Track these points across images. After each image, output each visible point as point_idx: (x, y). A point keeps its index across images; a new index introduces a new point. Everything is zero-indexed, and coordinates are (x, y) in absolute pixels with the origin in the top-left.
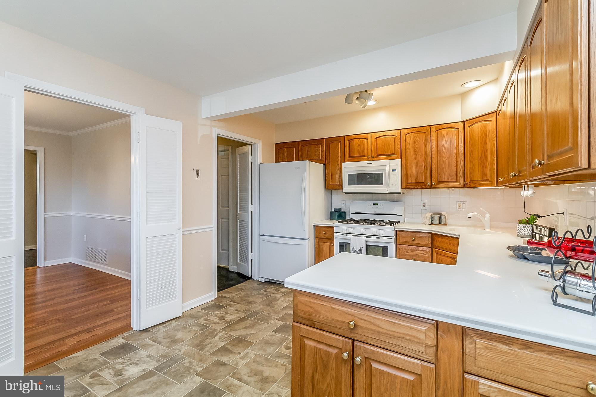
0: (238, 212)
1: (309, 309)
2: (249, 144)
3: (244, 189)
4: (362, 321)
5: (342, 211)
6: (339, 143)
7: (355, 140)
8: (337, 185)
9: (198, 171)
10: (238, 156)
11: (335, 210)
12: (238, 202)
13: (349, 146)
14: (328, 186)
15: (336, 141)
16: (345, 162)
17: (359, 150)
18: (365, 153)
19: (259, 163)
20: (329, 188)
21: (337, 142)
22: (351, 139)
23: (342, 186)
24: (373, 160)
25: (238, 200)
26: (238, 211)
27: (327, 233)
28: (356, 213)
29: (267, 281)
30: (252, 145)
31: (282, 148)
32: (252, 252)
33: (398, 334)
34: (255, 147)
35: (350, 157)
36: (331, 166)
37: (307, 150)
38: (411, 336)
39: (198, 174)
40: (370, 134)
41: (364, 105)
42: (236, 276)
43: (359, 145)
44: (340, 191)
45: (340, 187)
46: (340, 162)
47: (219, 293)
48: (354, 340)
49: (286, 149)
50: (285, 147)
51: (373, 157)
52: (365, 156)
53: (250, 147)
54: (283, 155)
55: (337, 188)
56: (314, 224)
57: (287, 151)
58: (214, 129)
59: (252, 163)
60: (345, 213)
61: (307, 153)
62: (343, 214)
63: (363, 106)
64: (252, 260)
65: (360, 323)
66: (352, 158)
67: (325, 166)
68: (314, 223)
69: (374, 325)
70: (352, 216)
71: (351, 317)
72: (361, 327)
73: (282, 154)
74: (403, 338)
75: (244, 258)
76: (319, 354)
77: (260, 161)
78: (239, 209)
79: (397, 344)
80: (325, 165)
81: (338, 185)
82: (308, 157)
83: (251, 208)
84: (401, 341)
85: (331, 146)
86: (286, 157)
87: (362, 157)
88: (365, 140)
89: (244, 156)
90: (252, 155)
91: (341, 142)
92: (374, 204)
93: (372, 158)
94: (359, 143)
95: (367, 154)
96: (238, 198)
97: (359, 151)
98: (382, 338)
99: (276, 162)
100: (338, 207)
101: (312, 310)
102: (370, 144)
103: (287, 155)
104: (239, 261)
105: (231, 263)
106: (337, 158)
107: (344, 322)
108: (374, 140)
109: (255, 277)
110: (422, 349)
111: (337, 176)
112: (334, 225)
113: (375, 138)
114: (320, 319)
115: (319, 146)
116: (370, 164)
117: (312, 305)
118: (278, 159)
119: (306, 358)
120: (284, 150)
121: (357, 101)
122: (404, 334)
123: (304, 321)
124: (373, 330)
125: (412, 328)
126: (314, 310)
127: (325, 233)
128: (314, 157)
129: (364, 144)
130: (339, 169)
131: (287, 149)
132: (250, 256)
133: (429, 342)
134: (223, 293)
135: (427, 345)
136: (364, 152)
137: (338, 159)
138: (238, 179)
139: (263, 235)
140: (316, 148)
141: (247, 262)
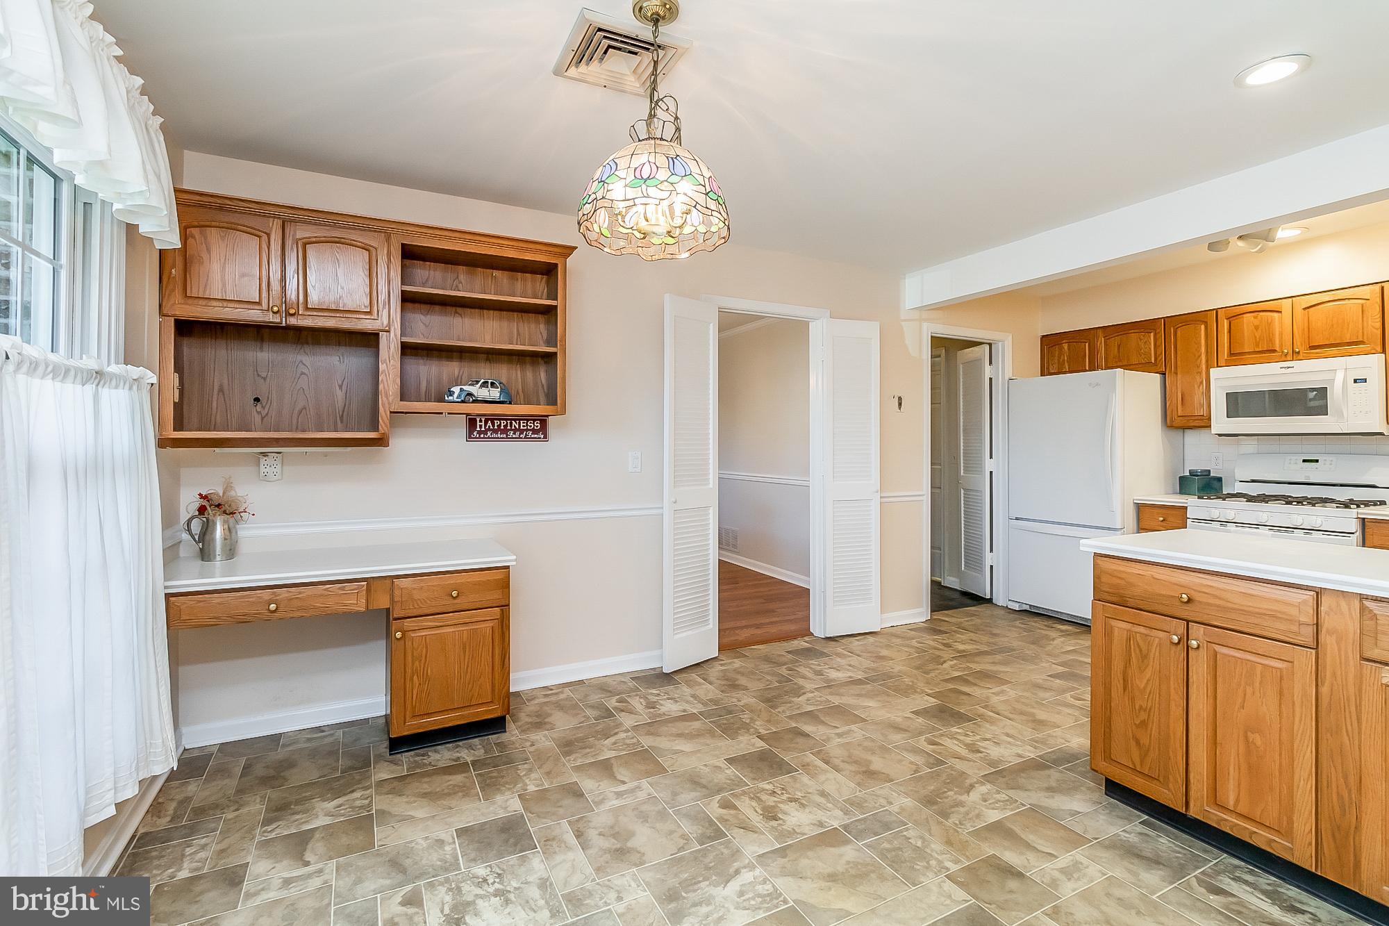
0: (962, 474)
1: (1118, 581)
2: (983, 343)
3: (973, 428)
4: (1200, 594)
5: (1211, 475)
6: (1203, 327)
7: (1245, 315)
8: (1196, 418)
9: (900, 399)
10: (961, 366)
11: (1192, 473)
12: (962, 454)
13: (1230, 331)
14: (1172, 421)
15: (1192, 321)
16: (1217, 367)
17: (1258, 337)
18: (1273, 344)
19: (1007, 378)
20: (1174, 424)
21: (1198, 323)
22: (1234, 315)
23: (1210, 419)
24: (1298, 358)
25: (962, 451)
26: (962, 471)
27: (1169, 519)
28: (1253, 481)
29: (1025, 610)
30: (990, 345)
31: (1058, 345)
32: (991, 550)
33: (1257, 610)
34: (998, 348)
35: (1231, 354)
36: (1179, 376)
37: (1119, 346)
38: (1276, 611)
39: (900, 404)
40: (1291, 299)
41: (1260, 247)
42: (957, 595)
43: (1257, 328)
44: (1203, 431)
45: (1204, 423)
46: (1204, 367)
47: (934, 615)
48: (1188, 622)
49: (1066, 346)
50: (1064, 341)
51: (1299, 353)
52: (1274, 351)
53: (987, 347)
54: (1059, 357)
55: (1197, 425)
56: (1137, 500)
57: (1069, 349)
58: (925, 325)
59: (991, 379)
60: (1220, 480)
61: (1119, 352)
62: (1216, 484)
63: (1258, 248)
64: (992, 567)
65: (1197, 596)
66: (1236, 357)
67: (1165, 378)
68: (1135, 498)
69: (1220, 598)
70: (1239, 488)
71: (1183, 590)
72: (1200, 602)
73: (1056, 358)
74: (1265, 614)
75: (975, 560)
76: (1134, 641)
77: (1009, 374)
78: (962, 468)
79: (1256, 622)
80: (1165, 374)
81: (1200, 418)
82: (1120, 361)
83: (989, 465)
84: (1263, 618)
85: (1179, 333)
86: (1066, 364)
87: (1267, 353)
88: (1276, 315)
89: (975, 365)
90: (991, 363)
91: (1206, 322)
92: (1304, 461)
93: (1295, 355)
94: (1256, 322)
95: (1281, 346)
96: (962, 448)
97: (1256, 340)
98: (1233, 616)
99: (1042, 375)
100: (1199, 467)
101: (1123, 582)
102: (1288, 321)
103: (1069, 357)
104: (963, 569)
105: (946, 572)
106: (1197, 360)
107: (1172, 597)
108: (1299, 312)
109: (1000, 600)
110: (1295, 628)
111: (1198, 397)
112: (1186, 503)
113: (1305, 309)
114: (1136, 594)
115: (1150, 337)
116: (1289, 368)
117: (1123, 576)
118: (1048, 368)
119: (1113, 647)
120: (1061, 349)
121: (1242, 241)
122: (1265, 609)
123: (1109, 598)
124: (1218, 606)
125: (1279, 601)
126: (1126, 582)
127: (1162, 521)
128: (1134, 360)
129: (1270, 324)
130: (1202, 382)
131: (1069, 346)
132: (989, 559)
133: (1303, 619)
134: (938, 616)
135: (1301, 623)
136: (1271, 341)
137: (1199, 360)
138: (962, 410)
139: (1017, 519)
140: (1141, 340)
141: (981, 571)
